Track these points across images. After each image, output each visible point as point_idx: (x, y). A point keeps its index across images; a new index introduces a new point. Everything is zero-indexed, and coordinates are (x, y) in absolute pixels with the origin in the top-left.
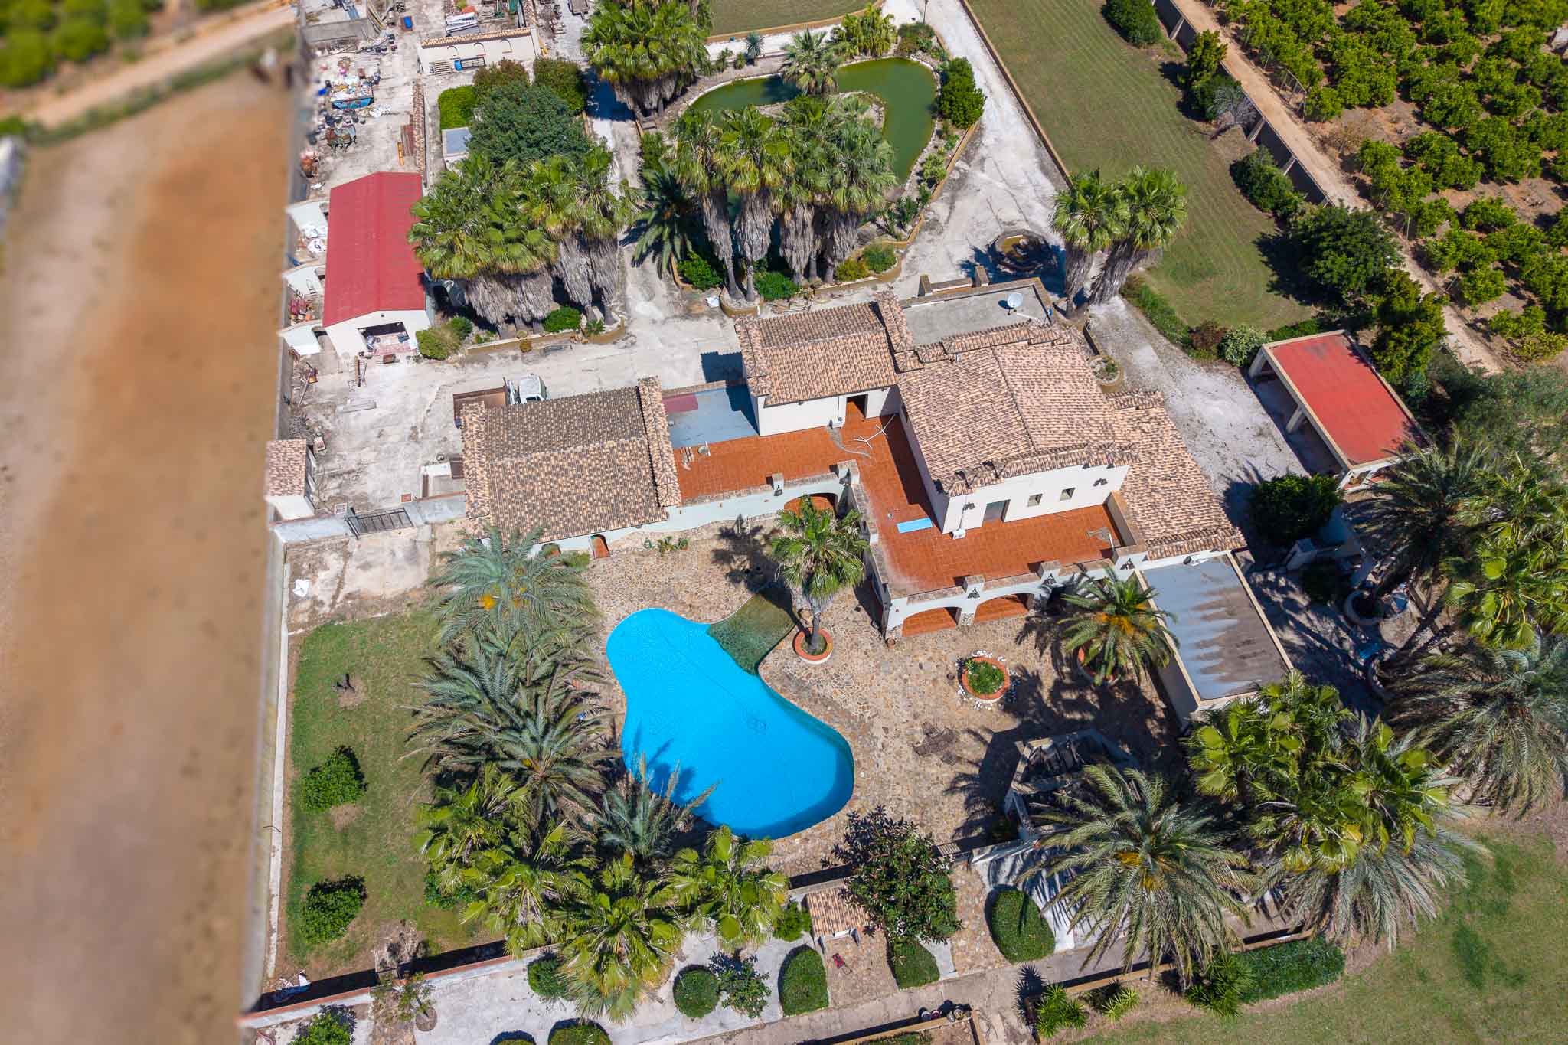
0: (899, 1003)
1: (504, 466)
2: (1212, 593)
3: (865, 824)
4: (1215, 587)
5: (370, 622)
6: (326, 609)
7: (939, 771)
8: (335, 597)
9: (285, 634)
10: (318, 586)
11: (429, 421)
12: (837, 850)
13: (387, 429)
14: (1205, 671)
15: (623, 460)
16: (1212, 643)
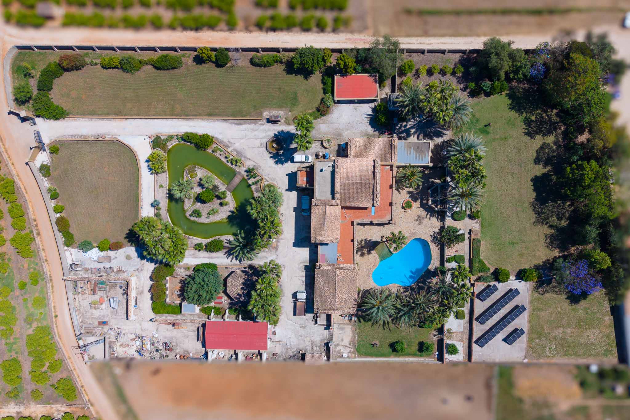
0: (467, 242)
1: (337, 304)
2: (405, 150)
3: (433, 239)
4: (403, 147)
5: (358, 339)
6: (352, 350)
7: (425, 221)
8: (349, 348)
9: (357, 359)
10: (345, 352)
11: (299, 323)
12: (437, 246)
13: (300, 334)
14: (422, 160)
15: (341, 276)
16: (416, 155)
